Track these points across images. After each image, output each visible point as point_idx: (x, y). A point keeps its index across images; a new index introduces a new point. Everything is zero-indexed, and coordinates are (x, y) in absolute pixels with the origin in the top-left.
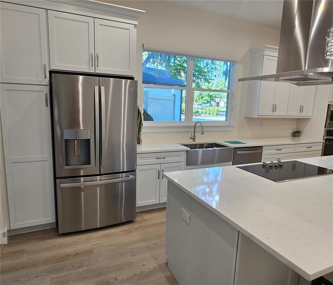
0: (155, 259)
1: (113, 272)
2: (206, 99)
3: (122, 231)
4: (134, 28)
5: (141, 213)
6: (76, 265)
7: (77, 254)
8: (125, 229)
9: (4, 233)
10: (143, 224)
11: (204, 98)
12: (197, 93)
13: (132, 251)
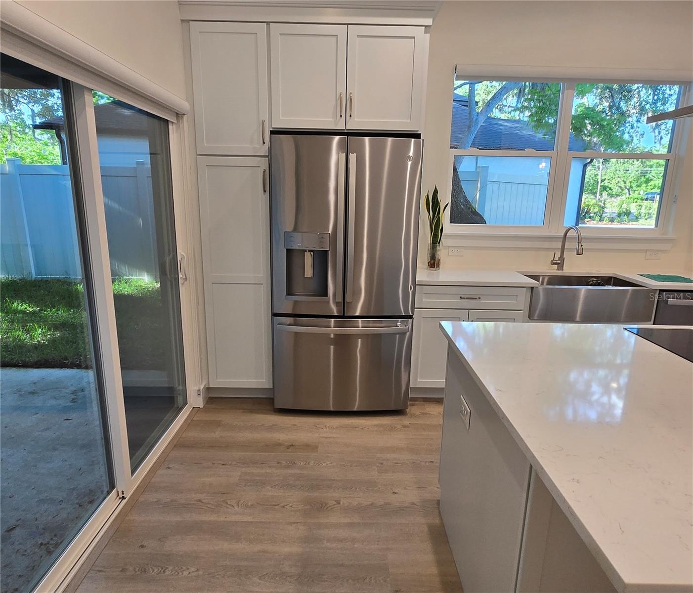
0: (420, 488)
1: (338, 489)
2: (657, 185)
3: (376, 425)
4: (425, 33)
5: (424, 401)
6: (284, 462)
7: (292, 445)
8: (384, 423)
9: (199, 390)
10: (421, 422)
11: (652, 183)
12: (634, 172)
13: (382, 464)
